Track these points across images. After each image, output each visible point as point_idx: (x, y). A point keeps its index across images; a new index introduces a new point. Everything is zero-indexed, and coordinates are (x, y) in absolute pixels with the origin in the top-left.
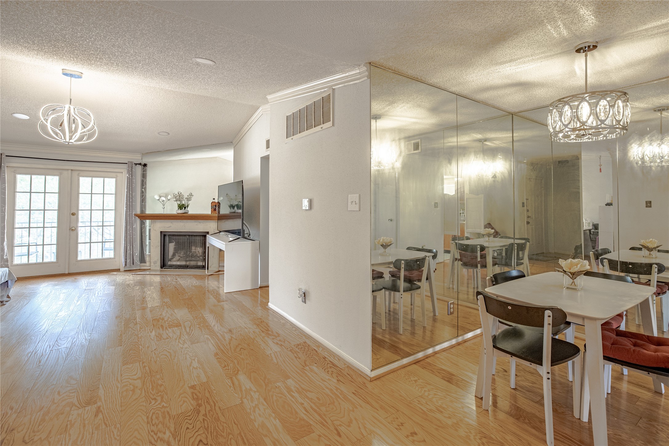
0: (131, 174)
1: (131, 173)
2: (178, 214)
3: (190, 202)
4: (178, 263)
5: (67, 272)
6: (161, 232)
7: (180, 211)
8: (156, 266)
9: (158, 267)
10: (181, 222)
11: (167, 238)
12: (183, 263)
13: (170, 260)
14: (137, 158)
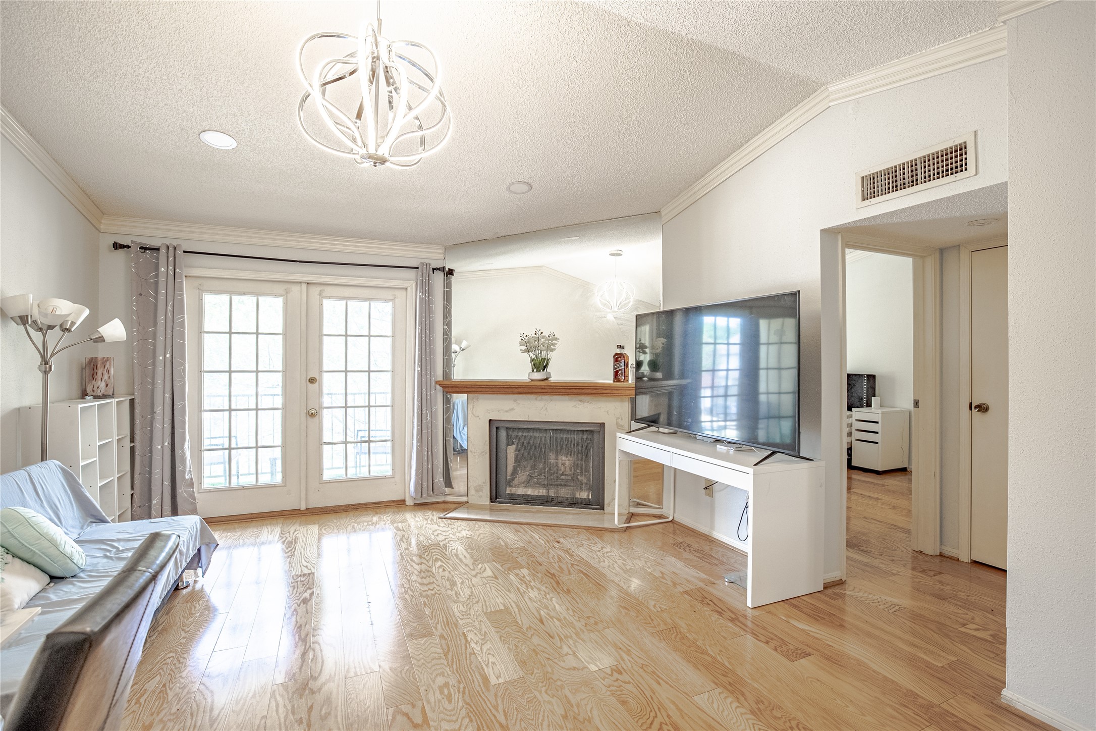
0: (427, 291)
1: (426, 288)
2: (532, 380)
3: (552, 355)
4: (530, 492)
5: (303, 508)
6: (490, 420)
7: (538, 376)
8: (480, 497)
9: (486, 501)
10: (536, 399)
11: (503, 434)
12: (542, 492)
13: (509, 483)
14: (435, 257)
